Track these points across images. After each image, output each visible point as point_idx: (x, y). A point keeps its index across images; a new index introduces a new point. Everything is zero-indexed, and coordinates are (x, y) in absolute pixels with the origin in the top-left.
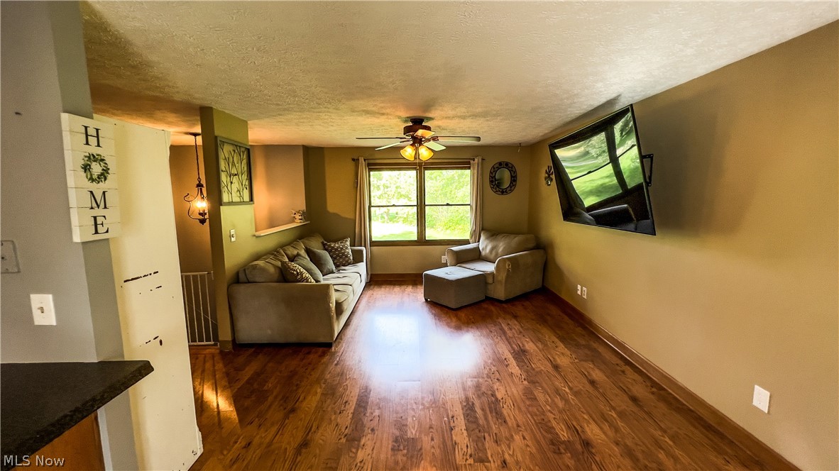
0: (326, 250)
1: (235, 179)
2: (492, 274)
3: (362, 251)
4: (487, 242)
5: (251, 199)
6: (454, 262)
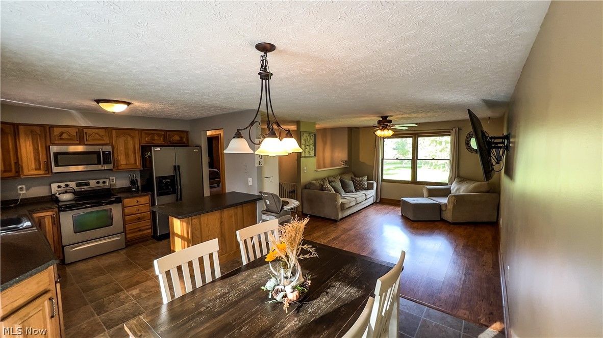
0: (353, 181)
1: (308, 147)
2: (445, 204)
3: (373, 184)
4: (455, 185)
5: (315, 155)
6: (427, 196)
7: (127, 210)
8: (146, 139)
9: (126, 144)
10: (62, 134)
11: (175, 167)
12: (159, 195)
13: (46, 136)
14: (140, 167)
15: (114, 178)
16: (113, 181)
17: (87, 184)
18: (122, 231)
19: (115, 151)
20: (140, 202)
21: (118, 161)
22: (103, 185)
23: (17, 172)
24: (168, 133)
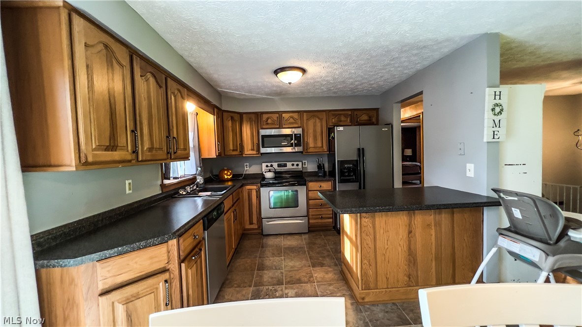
7: (311, 194)
8: (333, 120)
9: (315, 126)
10: (268, 119)
11: (359, 149)
12: (341, 181)
13: (258, 123)
14: (326, 150)
15: (306, 161)
16: (305, 165)
17: (285, 165)
18: (305, 214)
19: (306, 134)
20: (323, 187)
21: (307, 143)
22: (297, 167)
23: (240, 152)
24: (355, 113)
